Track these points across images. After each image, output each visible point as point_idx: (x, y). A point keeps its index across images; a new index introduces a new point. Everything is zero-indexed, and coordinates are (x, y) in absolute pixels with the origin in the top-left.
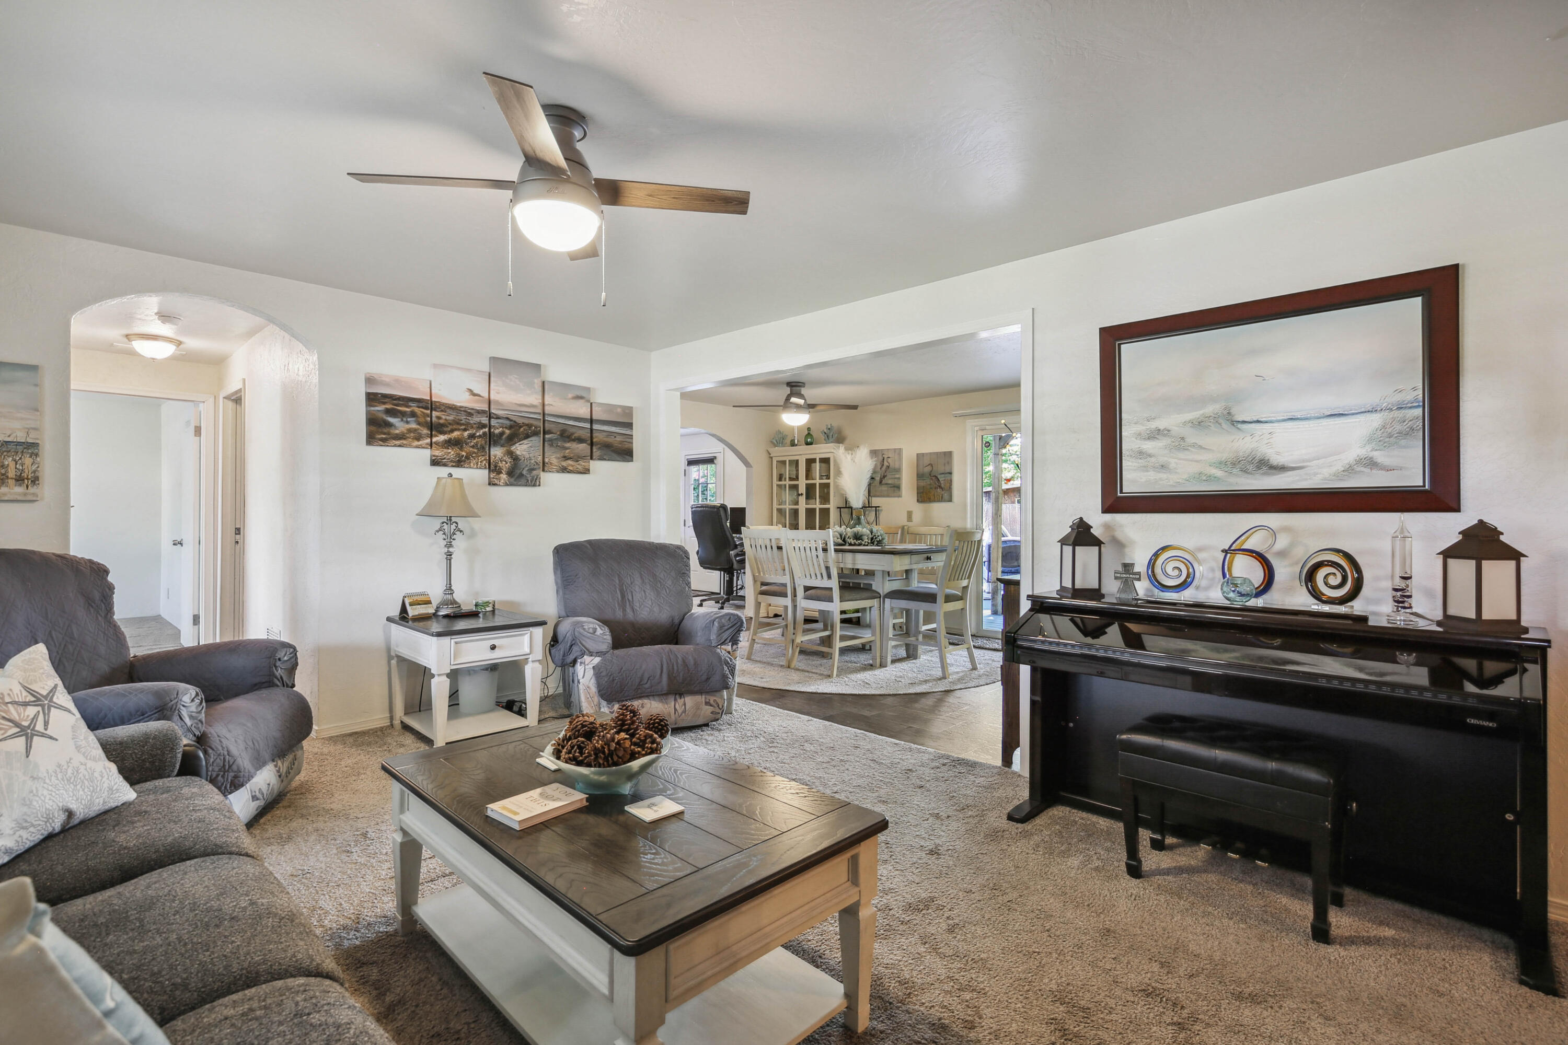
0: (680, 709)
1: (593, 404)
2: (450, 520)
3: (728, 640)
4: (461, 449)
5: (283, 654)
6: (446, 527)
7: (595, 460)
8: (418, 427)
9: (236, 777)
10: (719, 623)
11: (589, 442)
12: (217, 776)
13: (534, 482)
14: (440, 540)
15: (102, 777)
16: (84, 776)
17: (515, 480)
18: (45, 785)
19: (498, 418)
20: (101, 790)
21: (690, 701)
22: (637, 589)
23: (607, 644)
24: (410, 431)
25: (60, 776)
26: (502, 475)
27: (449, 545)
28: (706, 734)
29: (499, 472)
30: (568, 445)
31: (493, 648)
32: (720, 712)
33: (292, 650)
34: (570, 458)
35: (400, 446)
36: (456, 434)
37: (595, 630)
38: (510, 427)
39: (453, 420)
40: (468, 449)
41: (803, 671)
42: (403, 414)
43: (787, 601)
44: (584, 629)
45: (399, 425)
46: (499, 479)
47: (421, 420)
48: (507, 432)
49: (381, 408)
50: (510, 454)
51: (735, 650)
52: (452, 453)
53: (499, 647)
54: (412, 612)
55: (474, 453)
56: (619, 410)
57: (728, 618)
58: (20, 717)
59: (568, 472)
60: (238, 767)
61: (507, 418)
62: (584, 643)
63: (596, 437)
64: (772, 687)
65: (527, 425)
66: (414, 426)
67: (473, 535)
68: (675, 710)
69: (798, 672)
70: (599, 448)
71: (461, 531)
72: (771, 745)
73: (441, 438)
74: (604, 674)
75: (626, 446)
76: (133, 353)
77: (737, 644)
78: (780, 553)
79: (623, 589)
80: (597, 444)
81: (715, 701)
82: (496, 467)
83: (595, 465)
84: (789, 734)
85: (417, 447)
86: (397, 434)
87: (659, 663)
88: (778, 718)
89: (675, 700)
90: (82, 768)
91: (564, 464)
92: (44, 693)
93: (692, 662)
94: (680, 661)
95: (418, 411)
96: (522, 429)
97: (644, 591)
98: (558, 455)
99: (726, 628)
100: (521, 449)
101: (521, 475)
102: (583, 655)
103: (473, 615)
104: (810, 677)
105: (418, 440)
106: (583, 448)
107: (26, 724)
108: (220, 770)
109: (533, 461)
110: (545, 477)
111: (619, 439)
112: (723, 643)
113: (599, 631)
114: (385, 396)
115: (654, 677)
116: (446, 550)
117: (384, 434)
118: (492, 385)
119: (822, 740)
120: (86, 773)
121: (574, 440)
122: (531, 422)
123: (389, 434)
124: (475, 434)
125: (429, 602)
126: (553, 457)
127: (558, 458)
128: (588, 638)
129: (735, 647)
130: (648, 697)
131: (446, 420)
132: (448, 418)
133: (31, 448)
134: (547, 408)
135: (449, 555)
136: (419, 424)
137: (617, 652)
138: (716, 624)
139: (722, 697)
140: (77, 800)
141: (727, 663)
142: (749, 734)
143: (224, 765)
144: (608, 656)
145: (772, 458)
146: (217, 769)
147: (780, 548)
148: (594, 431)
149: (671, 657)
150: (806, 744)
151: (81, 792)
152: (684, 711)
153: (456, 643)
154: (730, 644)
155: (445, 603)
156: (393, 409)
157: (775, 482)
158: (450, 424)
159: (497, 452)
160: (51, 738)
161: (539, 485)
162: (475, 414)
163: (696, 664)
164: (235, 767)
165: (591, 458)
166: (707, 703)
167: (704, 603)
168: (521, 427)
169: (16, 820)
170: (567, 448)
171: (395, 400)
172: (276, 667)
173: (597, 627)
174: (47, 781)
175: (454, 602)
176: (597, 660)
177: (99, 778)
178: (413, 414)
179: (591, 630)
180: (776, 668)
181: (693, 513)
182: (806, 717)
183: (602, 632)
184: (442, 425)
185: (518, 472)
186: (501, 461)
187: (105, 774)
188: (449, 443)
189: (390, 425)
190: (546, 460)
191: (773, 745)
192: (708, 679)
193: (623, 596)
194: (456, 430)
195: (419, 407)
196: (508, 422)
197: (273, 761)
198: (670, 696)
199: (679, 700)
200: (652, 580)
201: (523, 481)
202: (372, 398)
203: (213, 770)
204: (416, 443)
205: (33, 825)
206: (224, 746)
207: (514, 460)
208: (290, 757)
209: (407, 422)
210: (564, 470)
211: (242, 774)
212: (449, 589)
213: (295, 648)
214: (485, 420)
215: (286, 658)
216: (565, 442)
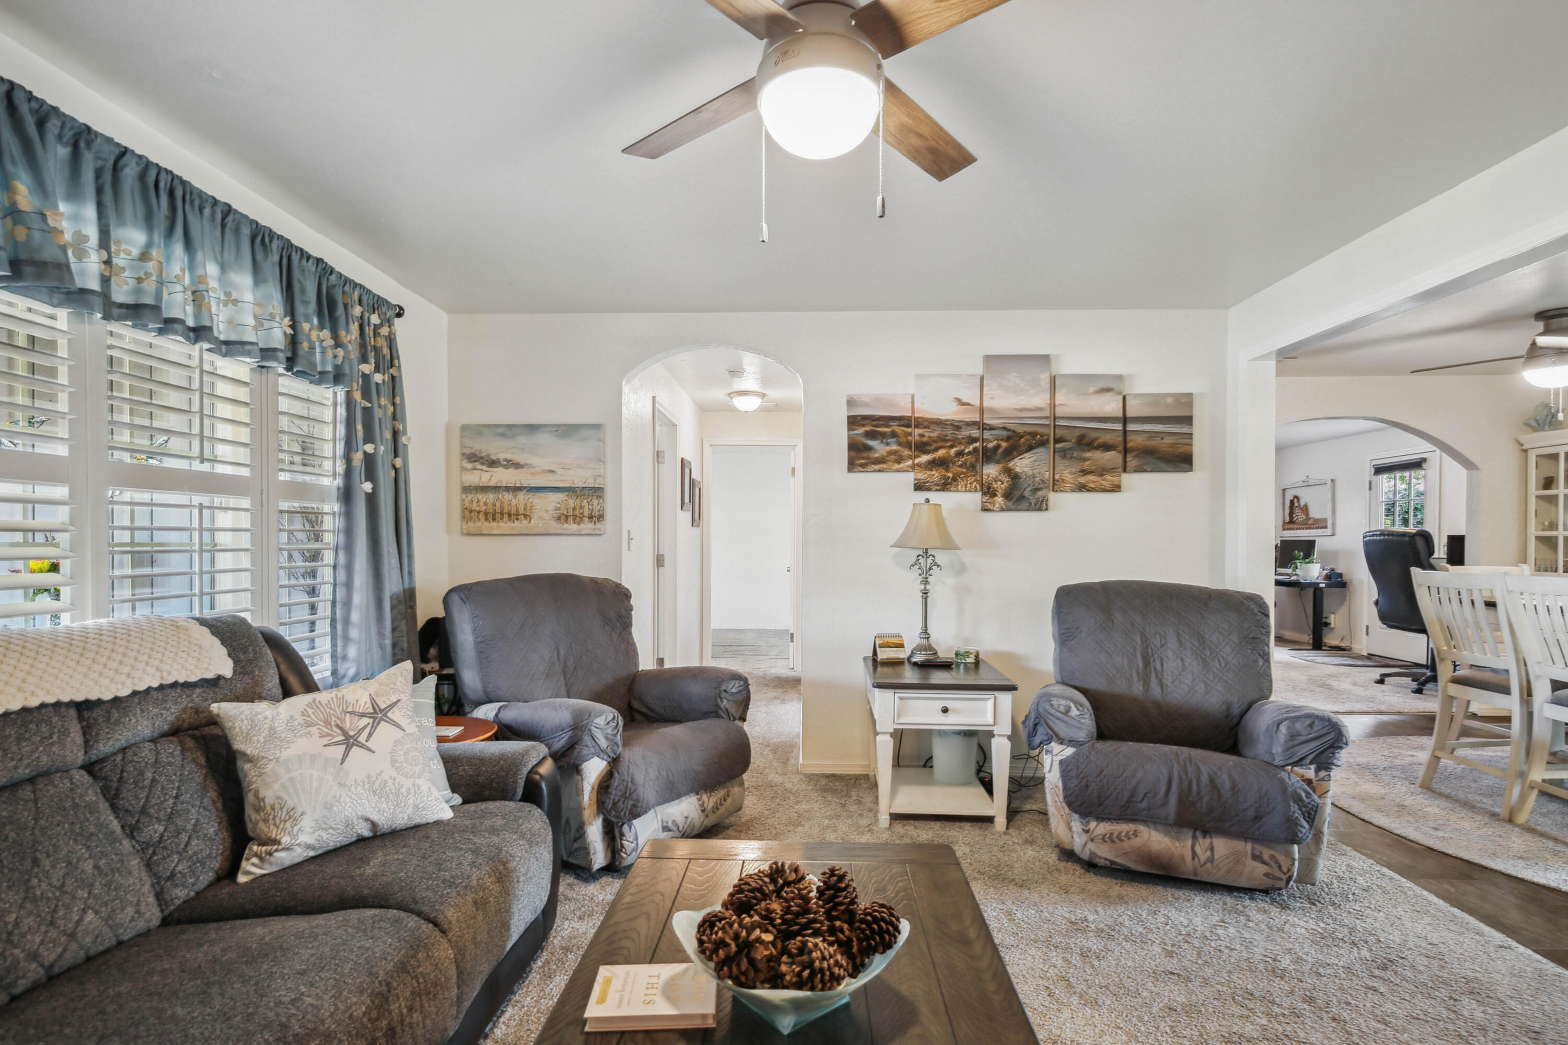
0: (1203, 855)
1: (1128, 398)
2: (927, 553)
3: (1308, 760)
4: (947, 469)
5: (730, 686)
6: (922, 560)
7: (1129, 472)
8: (899, 448)
9: (634, 806)
10: (1289, 728)
11: (1121, 448)
12: (619, 800)
13: (1041, 506)
14: (914, 576)
15: (409, 794)
16: (391, 790)
17: (1014, 503)
18: (350, 793)
19: (992, 428)
20: (405, 806)
21: (1222, 846)
22: (1170, 654)
23: (1085, 731)
24: (890, 453)
25: (367, 787)
26: (996, 498)
27: (926, 582)
28: (1254, 908)
29: (994, 495)
30: (1088, 455)
31: (945, 710)
32: (1285, 877)
33: (742, 683)
34: (1092, 472)
35: (880, 471)
36: (941, 453)
37: (1068, 710)
38: (1008, 439)
39: (938, 437)
40: (955, 469)
41: (1543, 835)
42: (883, 436)
43: (1511, 704)
44: (1052, 706)
45: (879, 448)
46: (993, 503)
47: (903, 440)
48: (1004, 445)
49: (861, 431)
50: (1008, 471)
51: (1323, 779)
52: (936, 475)
53: (954, 711)
54: (883, 654)
55: (963, 473)
56: (1169, 400)
57: (1308, 722)
58: (351, 725)
59: (1088, 491)
60: (638, 796)
61: (1004, 428)
62: (1051, 724)
63: (1132, 441)
64: (1450, 851)
65: (1030, 434)
66: (894, 447)
67: (961, 570)
68: (1194, 854)
69: (1528, 837)
70: (1137, 456)
71: (938, 566)
72: (1376, 972)
73: (925, 458)
74: (1074, 773)
75: (1182, 450)
76: (734, 410)
77: (1328, 769)
78: (1491, 612)
79: (1147, 653)
80: (1133, 450)
81: (1272, 857)
82: (989, 488)
83: (1127, 479)
84: (1435, 963)
85: (898, 471)
86: (876, 458)
87: (1166, 775)
88: (1427, 920)
89: (1194, 838)
90: (390, 782)
91: (1083, 480)
92: (382, 707)
93: (1228, 784)
94: (1205, 778)
95: (899, 430)
96: (1023, 440)
97: (1182, 659)
98: (1074, 470)
99: (1303, 739)
100: (1023, 464)
101: (1022, 498)
102: (1049, 741)
103: (946, 666)
104: (1555, 853)
105: (899, 462)
106: (1113, 457)
107: (352, 733)
108: (622, 796)
109: (1037, 479)
110: (1054, 498)
111: (1168, 440)
112: (1299, 763)
113: (1074, 712)
114: (865, 418)
115: (1155, 796)
116: (922, 587)
117: (864, 459)
118: (985, 389)
119: (1513, 1004)
120: (392, 787)
121: (1097, 448)
122: (1035, 429)
123: (868, 458)
124: (963, 451)
125: (901, 646)
126: (1067, 472)
127: (1074, 473)
128: (1058, 718)
129: (1322, 774)
130: (1145, 822)
131: (929, 437)
132: (932, 435)
133: (597, 492)
134: (1057, 409)
135: (925, 593)
136: (900, 444)
137: (1100, 745)
138: (1283, 729)
139: (1289, 855)
140: (379, 811)
141: (1298, 799)
142: (1343, 933)
143: (625, 792)
144: (1086, 747)
145: (1526, 451)
146: (619, 794)
147: (1491, 605)
148: (1128, 434)
149: (1190, 769)
150: (1466, 1001)
151: (384, 805)
152: (1211, 860)
153: (901, 698)
154: (1313, 767)
155: (919, 648)
156: (872, 431)
157: (1534, 491)
158: (934, 441)
159: (991, 471)
160: (369, 749)
161: (1047, 509)
162: (964, 427)
163: (1234, 787)
164: (634, 796)
165: (1125, 470)
166: (1257, 857)
167: (1387, 679)
168: (1021, 437)
169: (316, 821)
170: (1085, 460)
171: (875, 420)
172: (721, 698)
173: (1072, 705)
174: (353, 789)
175: (930, 648)
176: (1069, 751)
177: (405, 794)
178: (894, 435)
179: (1062, 709)
180: (1479, 817)
181: (1367, 544)
182: (1498, 937)
183: (1078, 713)
184: (925, 444)
185: (1017, 493)
186: (996, 481)
187: (412, 791)
188: (933, 464)
189: (869, 448)
190: (1057, 477)
191: (1382, 974)
192: (1257, 818)
193: (1146, 664)
194: (941, 447)
195: (899, 426)
196: (1005, 433)
197: (697, 793)
198: (1185, 830)
199: (1201, 840)
200: (1196, 643)
201: (1025, 504)
202: (853, 421)
203: (616, 795)
204: (897, 466)
205: (331, 828)
206: (631, 772)
207: (1012, 479)
208: (721, 793)
209: (888, 444)
210: (1082, 488)
211: (639, 804)
212: (925, 633)
213: (745, 680)
214: (975, 433)
215: (734, 690)
216: (1083, 451)
